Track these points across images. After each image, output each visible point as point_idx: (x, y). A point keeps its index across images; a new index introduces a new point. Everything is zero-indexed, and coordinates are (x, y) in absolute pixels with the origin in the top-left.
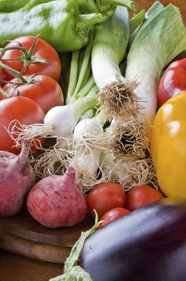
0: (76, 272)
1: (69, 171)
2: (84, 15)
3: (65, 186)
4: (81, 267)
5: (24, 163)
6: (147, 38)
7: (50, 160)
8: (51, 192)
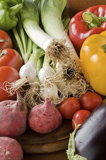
0: (77, 158)
1: (47, 100)
2: (12, 7)
3: (48, 109)
4: (79, 155)
5: (21, 105)
6: (47, 8)
7: (30, 95)
8: (41, 115)
